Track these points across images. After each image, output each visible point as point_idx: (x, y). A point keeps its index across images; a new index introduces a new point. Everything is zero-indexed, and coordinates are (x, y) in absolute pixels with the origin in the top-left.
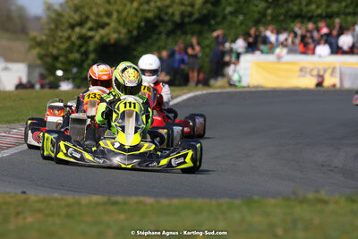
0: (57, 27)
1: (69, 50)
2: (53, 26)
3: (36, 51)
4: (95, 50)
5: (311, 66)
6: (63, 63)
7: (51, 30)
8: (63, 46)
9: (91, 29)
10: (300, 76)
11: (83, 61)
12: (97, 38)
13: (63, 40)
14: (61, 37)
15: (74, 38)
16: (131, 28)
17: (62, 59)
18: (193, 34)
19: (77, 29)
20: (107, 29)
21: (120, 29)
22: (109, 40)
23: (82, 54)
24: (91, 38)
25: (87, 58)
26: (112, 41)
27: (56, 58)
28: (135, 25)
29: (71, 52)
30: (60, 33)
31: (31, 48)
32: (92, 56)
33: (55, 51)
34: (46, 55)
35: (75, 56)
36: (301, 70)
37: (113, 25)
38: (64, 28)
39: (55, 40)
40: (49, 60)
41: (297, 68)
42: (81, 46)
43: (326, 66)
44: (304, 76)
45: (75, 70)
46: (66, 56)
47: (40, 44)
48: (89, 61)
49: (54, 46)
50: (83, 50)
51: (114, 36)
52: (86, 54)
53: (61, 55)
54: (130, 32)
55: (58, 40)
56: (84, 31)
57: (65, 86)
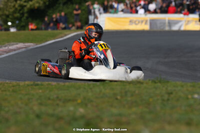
0: (8, 1)
1: (14, 12)
4: (27, 12)
5: (135, 19)
6: (11, 19)
7: (5, 2)
8: (11, 10)
9: (25, 2)
10: (130, 24)
11: (21, 18)
12: (28, 6)
13: (11, 7)
15: (17, 6)
16: (45, 1)
17: (11, 17)
19: (18, 2)
20: (33, 1)
21: (40, 1)
22: (34, 7)
23: (21, 14)
24: (25, 6)
25: (23, 16)
26: (36, 7)
27: (8, 16)
29: (16, 13)
30: (10, 4)
32: (26, 15)
33: (7, 13)
34: (3, 15)
35: (17, 15)
36: (131, 21)
38: (12, 1)
39: (7, 7)
40: (4, 17)
41: (128, 20)
42: (20, 10)
43: (143, 19)
45: (17, 22)
46: (13, 15)
48: (25, 18)
49: (7, 10)
50: (21, 12)
51: (37, 5)
52: (23, 14)
53: (10, 15)
54: (45, 3)
55: (9, 7)
56: (22, 3)
57: (13, 30)
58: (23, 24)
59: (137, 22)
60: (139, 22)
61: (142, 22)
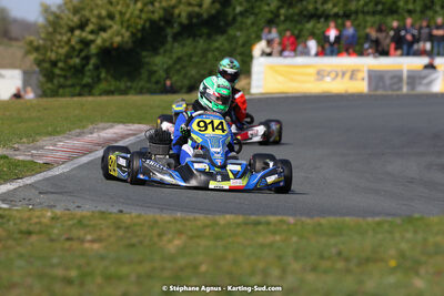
0: (55, 31)
1: (68, 56)
2: (51, 29)
3: (33, 56)
4: (97, 55)
6: (62, 69)
7: (49, 33)
8: (63, 51)
9: (92, 32)
11: (84, 66)
12: (99, 41)
13: (62, 44)
14: (59, 41)
15: (73, 42)
16: (134, 31)
17: (60, 64)
18: (200, 36)
19: (77, 33)
20: (109, 32)
21: (124, 31)
22: (112, 44)
23: (83, 59)
24: (93, 41)
25: (88, 64)
26: (115, 45)
27: (54, 64)
28: (139, 27)
29: (71, 57)
30: (59, 37)
31: (28, 53)
32: (93, 61)
33: (53, 56)
34: (43, 61)
35: (77, 61)
36: (318, 73)
37: (116, 27)
38: (63, 31)
39: (53, 44)
40: (47, 65)
41: (312, 71)
42: (81, 51)
43: (344, 69)
44: (321, 80)
46: (65, 62)
47: (37, 49)
48: (90, 67)
49: (52, 51)
50: (83, 54)
51: (118, 39)
52: (87, 58)
53: (60, 60)
54: (133, 34)
55: (57, 44)
56: (84, 35)
58: (87, 80)
59: (333, 75)
60: (337, 75)
61: (344, 74)
